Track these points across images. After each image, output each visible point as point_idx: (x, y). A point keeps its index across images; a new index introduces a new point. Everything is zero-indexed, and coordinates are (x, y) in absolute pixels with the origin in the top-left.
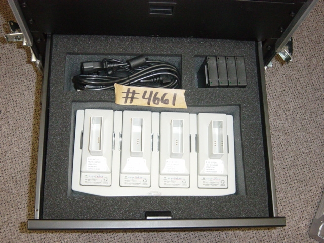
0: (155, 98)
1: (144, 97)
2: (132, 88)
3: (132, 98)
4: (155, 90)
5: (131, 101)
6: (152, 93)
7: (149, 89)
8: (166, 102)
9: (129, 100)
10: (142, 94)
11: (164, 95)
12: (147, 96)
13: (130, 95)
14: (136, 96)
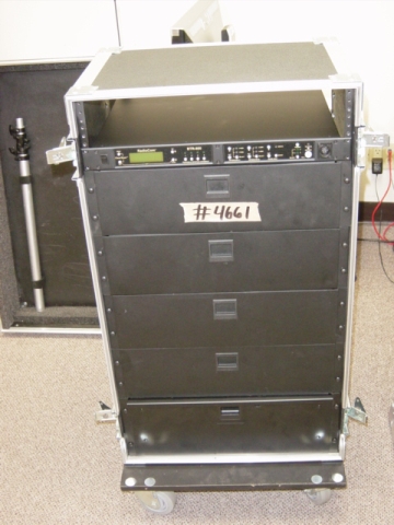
0: (228, 213)
1: (215, 212)
2: (203, 205)
3: (204, 214)
4: (227, 205)
5: (203, 217)
6: (223, 207)
7: (220, 205)
8: (239, 215)
9: (201, 217)
10: (214, 209)
11: (237, 208)
12: (219, 211)
13: (201, 212)
14: (207, 212)
